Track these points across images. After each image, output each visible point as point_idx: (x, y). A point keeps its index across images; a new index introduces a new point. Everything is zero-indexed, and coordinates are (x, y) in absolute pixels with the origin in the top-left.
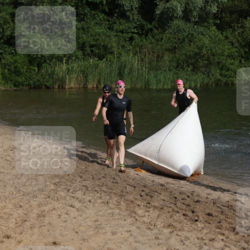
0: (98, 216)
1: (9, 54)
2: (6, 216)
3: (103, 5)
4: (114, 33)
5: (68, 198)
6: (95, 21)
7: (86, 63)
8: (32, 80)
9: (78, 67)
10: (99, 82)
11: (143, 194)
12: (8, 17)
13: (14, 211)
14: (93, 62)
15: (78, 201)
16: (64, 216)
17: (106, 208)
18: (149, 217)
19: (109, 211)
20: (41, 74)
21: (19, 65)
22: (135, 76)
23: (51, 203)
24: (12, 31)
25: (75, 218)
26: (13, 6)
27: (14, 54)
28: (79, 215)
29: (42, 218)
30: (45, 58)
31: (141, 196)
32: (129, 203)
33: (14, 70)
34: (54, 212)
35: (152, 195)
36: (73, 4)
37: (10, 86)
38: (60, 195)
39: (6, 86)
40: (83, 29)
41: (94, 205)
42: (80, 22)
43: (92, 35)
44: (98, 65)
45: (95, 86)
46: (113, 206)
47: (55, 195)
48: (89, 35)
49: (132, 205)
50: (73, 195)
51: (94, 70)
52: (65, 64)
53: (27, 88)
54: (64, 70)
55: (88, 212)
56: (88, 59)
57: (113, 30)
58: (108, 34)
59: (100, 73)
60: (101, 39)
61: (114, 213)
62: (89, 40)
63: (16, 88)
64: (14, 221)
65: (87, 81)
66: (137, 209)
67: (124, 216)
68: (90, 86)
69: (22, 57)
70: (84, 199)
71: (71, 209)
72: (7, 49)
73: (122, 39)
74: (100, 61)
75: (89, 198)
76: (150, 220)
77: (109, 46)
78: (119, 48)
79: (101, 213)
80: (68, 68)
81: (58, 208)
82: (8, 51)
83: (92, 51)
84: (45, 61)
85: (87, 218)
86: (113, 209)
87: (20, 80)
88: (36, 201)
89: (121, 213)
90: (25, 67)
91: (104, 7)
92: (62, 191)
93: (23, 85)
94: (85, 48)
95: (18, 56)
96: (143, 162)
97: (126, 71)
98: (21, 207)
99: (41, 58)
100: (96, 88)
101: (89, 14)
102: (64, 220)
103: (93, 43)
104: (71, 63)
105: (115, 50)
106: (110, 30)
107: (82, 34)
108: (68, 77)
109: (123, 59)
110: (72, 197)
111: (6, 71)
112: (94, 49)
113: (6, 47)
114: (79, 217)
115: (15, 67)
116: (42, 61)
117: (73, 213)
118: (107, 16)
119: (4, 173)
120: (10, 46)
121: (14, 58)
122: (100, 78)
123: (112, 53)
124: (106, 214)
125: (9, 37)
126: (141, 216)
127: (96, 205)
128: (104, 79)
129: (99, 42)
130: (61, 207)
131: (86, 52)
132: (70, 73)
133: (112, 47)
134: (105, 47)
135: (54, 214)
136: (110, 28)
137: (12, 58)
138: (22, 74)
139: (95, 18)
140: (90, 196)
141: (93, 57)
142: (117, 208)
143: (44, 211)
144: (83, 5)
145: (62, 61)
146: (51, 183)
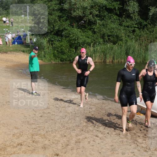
0: (113, 142)
1: (57, 41)
2: (56, 142)
3: (116, 10)
4: (122, 28)
5: (94, 131)
6: (111, 20)
7: (106, 46)
8: (71, 57)
9: (100, 49)
10: (114, 58)
11: (142, 129)
12: (56, 18)
13: (61, 139)
14: (110, 46)
15: (100, 133)
16: (92, 142)
17: (118, 137)
18: (146, 144)
19: (121, 140)
20: (77, 53)
21: (64, 48)
22: (136, 55)
23: (84, 134)
24: (59, 27)
25: (99, 144)
26: (60, 11)
27: (61, 41)
28: (101, 142)
29: (78, 144)
30: (80, 44)
31: (141, 130)
32: (133, 134)
33: (60, 51)
34: (86, 140)
35: (147, 130)
36: (97, 9)
37: (58, 61)
38: (89, 129)
39: (56, 61)
40: (103, 25)
41: (110, 136)
42: (102, 21)
43: (109, 29)
44: (113, 48)
45: (111, 61)
46: (123, 137)
47: (86, 129)
48: (107, 29)
49: (135, 136)
50: (97, 129)
51: (110, 51)
52: (92, 47)
53: (69, 62)
54: (92, 51)
55: (107, 140)
56: (107, 44)
57: (122, 25)
58: (119, 28)
59: (114, 53)
60: (114, 32)
61: (124, 141)
62: (107, 32)
63: (61, 62)
64: (61, 145)
65: (106, 57)
66: (138, 139)
67: (130, 143)
68: (108, 61)
69: (65, 43)
70: (104, 132)
71: (97, 138)
72: (56, 38)
73: (128, 31)
74: (114, 45)
75: (108, 131)
76: (146, 146)
77: (120, 36)
78: (126, 37)
79: (115, 141)
80: (94, 50)
81: (88, 137)
82: (57, 39)
83: (109, 39)
84: (80, 46)
85: (106, 144)
86: (122, 138)
87: (64, 57)
88: (74, 133)
89: (128, 141)
90: (68, 49)
91: (117, 11)
92: (90, 126)
93: (66, 61)
94: (105, 37)
95: (63, 43)
96: (142, 109)
97: (131, 51)
98: (65, 136)
99: (77, 43)
100: (112, 62)
101: (107, 16)
102: (92, 145)
103: (110, 34)
104: (96, 46)
105: (124, 38)
106: (120, 25)
107: (103, 28)
108: (94, 55)
109: (129, 44)
110: (97, 130)
111: (56, 51)
112: (110, 38)
113: (55, 37)
114: (101, 143)
115: (61, 49)
116: (78, 45)
117: (98, 140)
118: (119, 17)
119: (54, 115)
120: (58, 36)
121: (60, 44)
122: (114, 56)
123: (121, 40)
124: (118, 141)
125: (57, 31)
126: (140, 143)
127: (112, 136)
128: (117, 56)
129: (113, 33)
130: (90, 137)
131: (105, 40)
132: (95, 53)
133: (121, 37)
134: (117, 36)
135: (86, 141)
136: (121, 25)
137: (59, 43)
138: (65, 54)
139: (111, 18)
140: (108, 130)
141: (110, 43)
142: (126, 138)
143: (80, 139)
144: (103, 10)
145: (90, 45)
146: (84, 121)
